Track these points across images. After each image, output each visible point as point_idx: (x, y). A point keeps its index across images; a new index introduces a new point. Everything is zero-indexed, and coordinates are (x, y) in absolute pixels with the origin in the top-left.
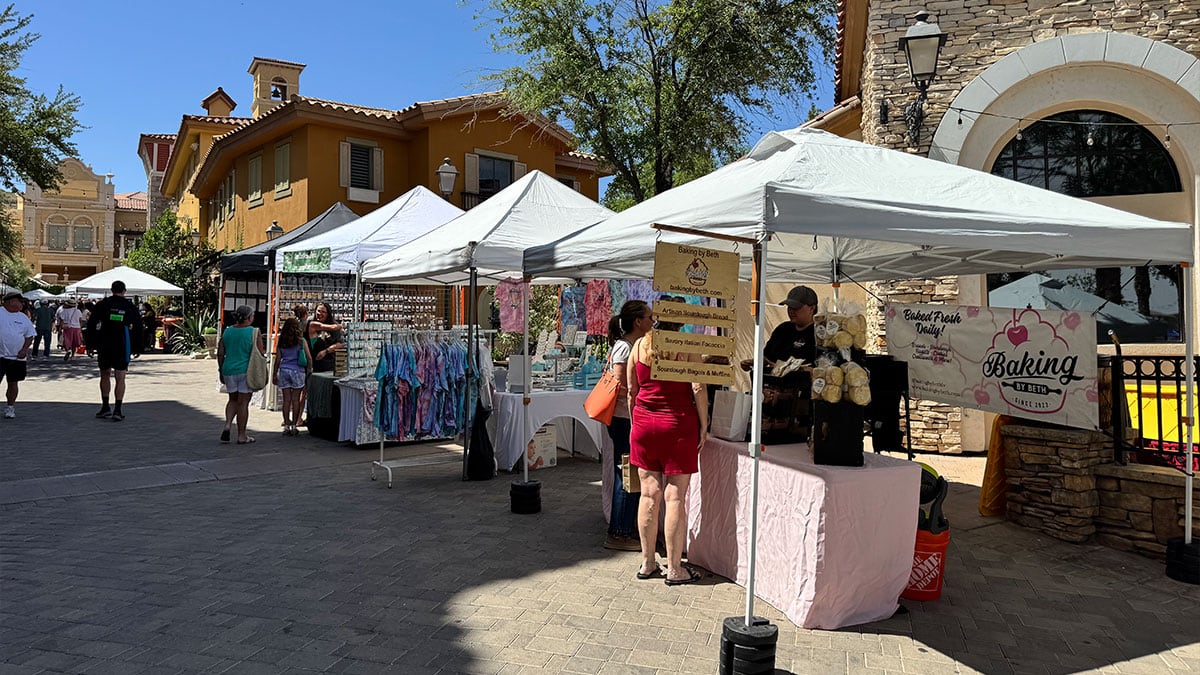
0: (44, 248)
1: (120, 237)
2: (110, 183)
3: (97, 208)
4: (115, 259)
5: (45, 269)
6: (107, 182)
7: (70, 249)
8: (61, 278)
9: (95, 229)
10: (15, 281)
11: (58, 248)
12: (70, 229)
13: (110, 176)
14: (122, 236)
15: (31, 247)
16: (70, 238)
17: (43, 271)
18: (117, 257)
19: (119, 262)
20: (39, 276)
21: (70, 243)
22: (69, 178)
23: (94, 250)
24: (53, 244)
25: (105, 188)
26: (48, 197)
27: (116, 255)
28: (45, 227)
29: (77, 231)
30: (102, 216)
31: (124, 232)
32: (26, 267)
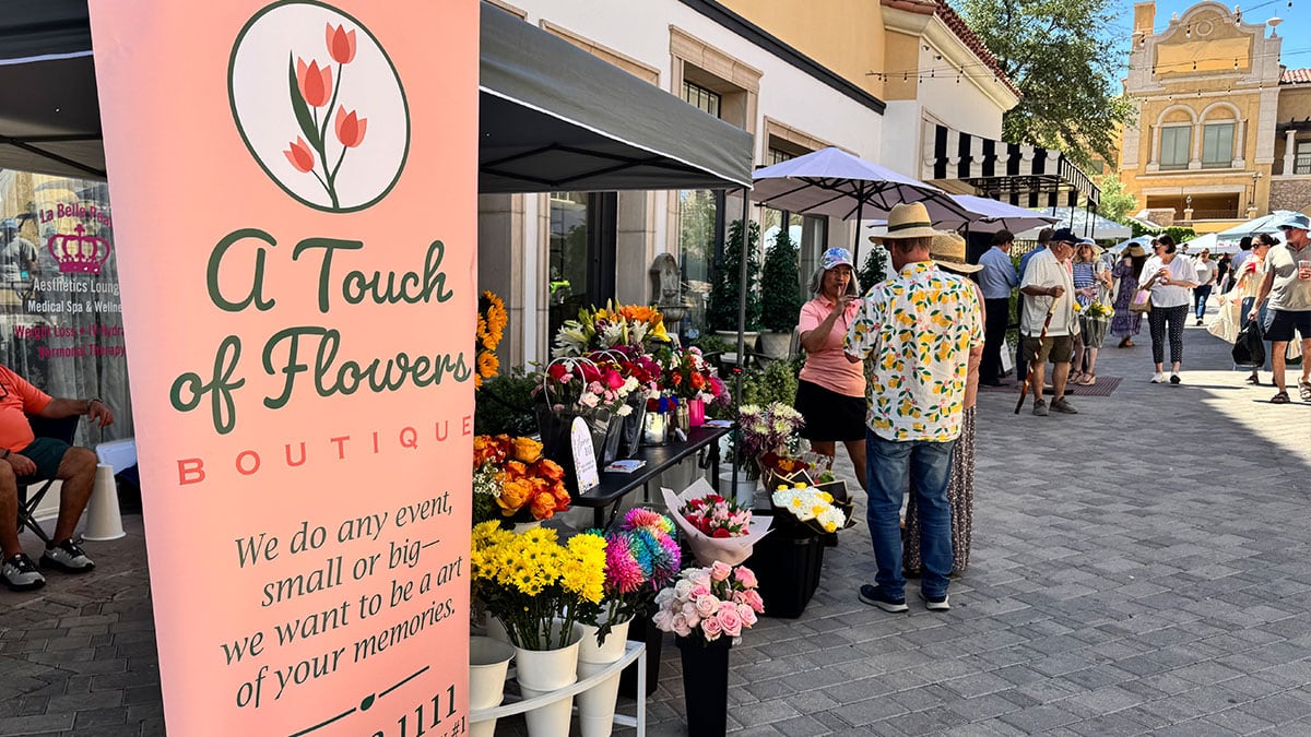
0: (1153, 168)
1: (1285, 138)
2: (1274, 35)
3: (1246, 87)
4: (1276, 178)
5: (1153, 203)
6: (1267, 36)
7: (1195, 165)
8: (1180, 215)
9: (1241, 125)
11: (1174, 166)
12: (1198, 130)
13: (1274, 23)
14: (1291, 134)
15: (1132, 167)
16: (1197, 146)
17: (1148, 207)
18: (1281, 173)
19: (1282, 183)
20: (1144, 213)
21: (1196, 154)
22: (1200, 38)
23: (1238, 164)
24: (1168, 160)
25: (1263, 43)
26: (1163, 77)
27: (1277, 168)
28: (1156, 131)
29: (1212, 134)
30: (1255, 99)
31: (1294, 125)
32: (1126, 196)
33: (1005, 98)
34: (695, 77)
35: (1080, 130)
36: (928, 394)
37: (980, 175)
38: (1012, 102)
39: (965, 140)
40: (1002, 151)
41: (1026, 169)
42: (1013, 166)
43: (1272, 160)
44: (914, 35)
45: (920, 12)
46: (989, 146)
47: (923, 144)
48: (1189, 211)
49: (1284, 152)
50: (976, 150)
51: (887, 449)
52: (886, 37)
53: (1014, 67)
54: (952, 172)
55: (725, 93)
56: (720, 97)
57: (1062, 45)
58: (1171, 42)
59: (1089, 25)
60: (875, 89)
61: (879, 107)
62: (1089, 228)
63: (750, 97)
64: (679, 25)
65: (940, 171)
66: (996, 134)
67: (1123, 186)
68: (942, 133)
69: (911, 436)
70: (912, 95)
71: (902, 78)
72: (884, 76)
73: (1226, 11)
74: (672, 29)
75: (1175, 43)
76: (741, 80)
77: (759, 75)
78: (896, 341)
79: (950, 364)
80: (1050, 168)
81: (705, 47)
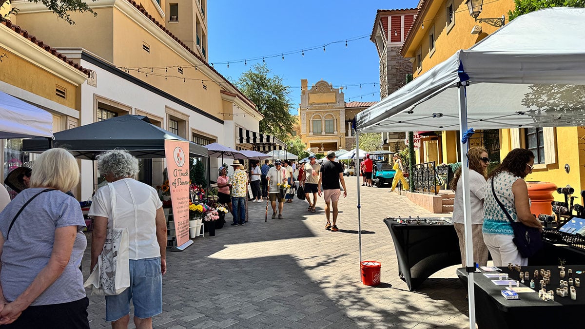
0: (311, 134)
1: (348, 124)
2: (342, 92)
3: (336, 108)
4: (347, 137)
5: (312, 145)
6: (340, 92)
7: (323, 133)
8: (320, 150)
9: (335, 120)
10: (297, 152)
11: (317, 133)
12: (323, 122)
13: (341, 89)
14: (350, 123)
15: (305, 133)
16: (323, 127)
17: (311, 147)
18: (348, 136)
19: (349, 139)
20: (309, 149)
21: (323, 130)
22: (321, 92)
23: (336, 133)
24: (315, 131)
25: (339, 95)
26: (311, 104)
27: (347, 135)
28: (311, 122)
29: (327, 123)
30: (338, 112)
31: (350, 121)
32: (303, 144)
33: (259, 117)
34: (172, 118)
35: (283, 125)
36: (240, 189)
37: (253, 142)
38: (261, 118)
39: (248, 132)
40: (258, 136)
41: (265, 141)
42: (261, 140)
43: (345, 132)
44: (231, 102)
45: (232, 96)
46: (254, 134)
47: (236, 133)
48: (322, 148)
49: (348, 129)
50: (251, 135)
51: (235, 199)
52: (223, 102)
53: (262, 106)
54: (245, 142)
55: (179, 121)
56: (178, 122)
57: (275, 99)
58: (313, 93)
59: (282, 95)
60: (220, 117)
61: (222, 122)
62: (285, 156)
63: (187, 123)
64: (168, 105)
65: (241, 141)
66: (257, 131)
67: (301, 140)
68: (241, 130)
69: (238, 196)
70: (232, 119)
71: (228, 115)
72: (223, 114)
73: (328, 84)
74: (166, 107)
75: (314, 93)
76: (184, 118)
77: (189, 116)
78: (235, 181)
79: (243, 184)
80: (271, 141)
81: (174, 110)
